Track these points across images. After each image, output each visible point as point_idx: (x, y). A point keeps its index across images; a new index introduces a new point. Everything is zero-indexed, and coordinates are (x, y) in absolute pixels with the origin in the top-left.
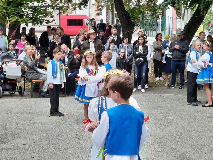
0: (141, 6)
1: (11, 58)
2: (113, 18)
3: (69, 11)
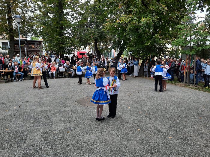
0: (103, 49)
1: (61, 65)
2: (94, 52)
3: (80, 50)
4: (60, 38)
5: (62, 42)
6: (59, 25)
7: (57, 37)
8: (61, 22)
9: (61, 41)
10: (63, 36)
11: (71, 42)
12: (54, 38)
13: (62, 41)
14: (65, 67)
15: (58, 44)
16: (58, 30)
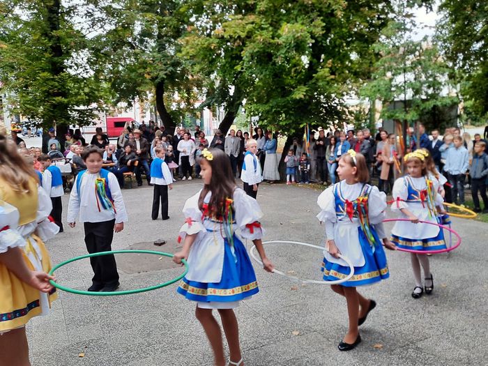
0: (181, 109)
1: (60, 157)
2: (156, 120)
3: (115, 114)
4: (53, 80)
5: (59, 89)
6: (49, 40)
7: (46, 74)
8: (54, 33)
9: (56, 87)
10: (62, 74)
11: (87, 90)
12: (35, 80)
13: (60, 87)
14: (71, 161)
15: (47, 96)
16: (47, 55)
